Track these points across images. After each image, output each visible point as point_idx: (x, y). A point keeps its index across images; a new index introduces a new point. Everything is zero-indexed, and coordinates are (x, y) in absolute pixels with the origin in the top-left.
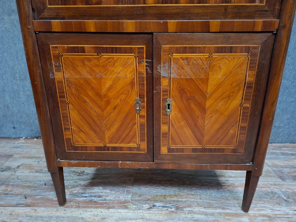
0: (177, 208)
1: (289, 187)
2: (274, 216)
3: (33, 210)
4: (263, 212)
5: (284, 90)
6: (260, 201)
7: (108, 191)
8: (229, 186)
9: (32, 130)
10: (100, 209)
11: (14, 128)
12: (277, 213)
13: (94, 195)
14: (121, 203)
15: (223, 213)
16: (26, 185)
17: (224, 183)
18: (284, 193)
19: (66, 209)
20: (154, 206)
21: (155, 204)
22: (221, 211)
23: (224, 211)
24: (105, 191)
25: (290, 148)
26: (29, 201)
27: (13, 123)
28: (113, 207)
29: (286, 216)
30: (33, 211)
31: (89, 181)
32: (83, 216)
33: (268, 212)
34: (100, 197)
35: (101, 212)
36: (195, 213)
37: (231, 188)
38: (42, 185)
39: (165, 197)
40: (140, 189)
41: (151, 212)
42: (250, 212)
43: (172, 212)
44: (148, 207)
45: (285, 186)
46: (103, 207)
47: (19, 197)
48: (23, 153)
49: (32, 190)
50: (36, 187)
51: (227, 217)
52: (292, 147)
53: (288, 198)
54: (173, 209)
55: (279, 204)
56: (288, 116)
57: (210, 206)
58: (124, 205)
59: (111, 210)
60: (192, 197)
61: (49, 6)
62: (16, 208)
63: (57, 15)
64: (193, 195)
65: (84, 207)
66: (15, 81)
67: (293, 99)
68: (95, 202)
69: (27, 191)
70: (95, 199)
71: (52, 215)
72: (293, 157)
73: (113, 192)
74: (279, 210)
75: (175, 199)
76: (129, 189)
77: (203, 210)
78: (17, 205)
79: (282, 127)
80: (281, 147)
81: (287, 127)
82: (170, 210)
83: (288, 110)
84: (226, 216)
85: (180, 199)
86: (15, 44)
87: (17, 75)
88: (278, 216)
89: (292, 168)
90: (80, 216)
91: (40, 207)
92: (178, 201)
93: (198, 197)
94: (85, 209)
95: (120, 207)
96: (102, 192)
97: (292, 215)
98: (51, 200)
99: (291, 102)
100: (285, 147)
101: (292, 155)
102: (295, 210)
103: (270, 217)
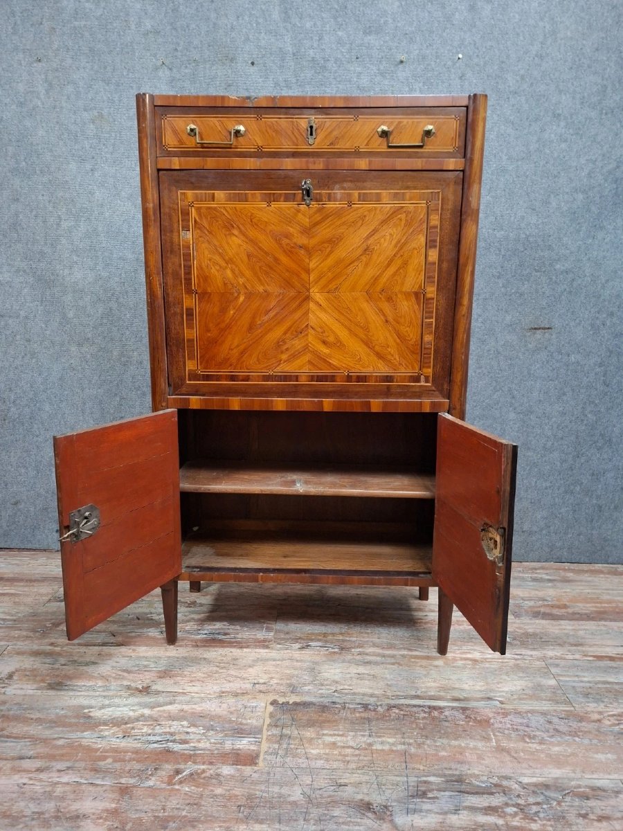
0: (342, 649)
1: (522, 626)
2: (483, 660)
3: (130, 649)
4: (469, 656)
7: (238, 627)
8: (426, 623)
10: (228, 649)
11: (57, 531)
12: (489, 656)
13: (217, 632)
14: (259, 642)
15: (409, 655)
17: (421, 619)
19: (178, 648)
20: (308, 645)
21: (310, 644)
22: (406, 653)
23: (410, 653)
24: (233, 627)
25: (552, 571)
26: (120, 639)
28: (247, 647)
29: (501, 660)
30: (131, 651)
31: (207, 614)
32: (205, 656)
33: (477, 655)
34: (226, 634)
35: (231, 652)
36: (367, 654)
37: (430, 625)
38: (133, 619)
39: (325, 635)
40: (288, 625)
41: (303, 652)
42: (449, 655)
43: (335, 652)
44: (299, 647)
46: (231, 647)
47: (104, 635)
49: (120, 626)
50: (124, 622)
51: (413, 660)
52: (556, 569)
53: (514, 639)
54: (336, 650)
56: (545, 513)
57: (391, 647)
58: (264, 644)
59: (246, 650)
60: (366, 635)
61: (188, 382)
62: (104, 647)
63: (197, 392)
64: (368, 633)
65: (204, 646)
67: (548, 484)
68: (220, 640)
69: (114, 627)
70: (221, 637)
71: (160, 655)
72: (550, 584)
73: (246, 629)
75: (341, 638)
76: (270, 625)
77: (380, 651)
78: (104, 644)
79: (536, 532)
80: (536, 569)
81: (544, 532)
82: (330, 649)
83: (542, 503)
85: (348, 639)
86: (83, 390)
88: (488, 659)
89: (539, 600)
90: (201, 656)
91: (139, 646)
92: (343, 641)
93: (377, 636)
94: (206, 649)
95: (256, 647)
96: (228, 629)
98: (154, 638)
99: (546, 488)
100: (543, 568)
101: (550, 581)
102: (516, 654)
103: (475, 661)
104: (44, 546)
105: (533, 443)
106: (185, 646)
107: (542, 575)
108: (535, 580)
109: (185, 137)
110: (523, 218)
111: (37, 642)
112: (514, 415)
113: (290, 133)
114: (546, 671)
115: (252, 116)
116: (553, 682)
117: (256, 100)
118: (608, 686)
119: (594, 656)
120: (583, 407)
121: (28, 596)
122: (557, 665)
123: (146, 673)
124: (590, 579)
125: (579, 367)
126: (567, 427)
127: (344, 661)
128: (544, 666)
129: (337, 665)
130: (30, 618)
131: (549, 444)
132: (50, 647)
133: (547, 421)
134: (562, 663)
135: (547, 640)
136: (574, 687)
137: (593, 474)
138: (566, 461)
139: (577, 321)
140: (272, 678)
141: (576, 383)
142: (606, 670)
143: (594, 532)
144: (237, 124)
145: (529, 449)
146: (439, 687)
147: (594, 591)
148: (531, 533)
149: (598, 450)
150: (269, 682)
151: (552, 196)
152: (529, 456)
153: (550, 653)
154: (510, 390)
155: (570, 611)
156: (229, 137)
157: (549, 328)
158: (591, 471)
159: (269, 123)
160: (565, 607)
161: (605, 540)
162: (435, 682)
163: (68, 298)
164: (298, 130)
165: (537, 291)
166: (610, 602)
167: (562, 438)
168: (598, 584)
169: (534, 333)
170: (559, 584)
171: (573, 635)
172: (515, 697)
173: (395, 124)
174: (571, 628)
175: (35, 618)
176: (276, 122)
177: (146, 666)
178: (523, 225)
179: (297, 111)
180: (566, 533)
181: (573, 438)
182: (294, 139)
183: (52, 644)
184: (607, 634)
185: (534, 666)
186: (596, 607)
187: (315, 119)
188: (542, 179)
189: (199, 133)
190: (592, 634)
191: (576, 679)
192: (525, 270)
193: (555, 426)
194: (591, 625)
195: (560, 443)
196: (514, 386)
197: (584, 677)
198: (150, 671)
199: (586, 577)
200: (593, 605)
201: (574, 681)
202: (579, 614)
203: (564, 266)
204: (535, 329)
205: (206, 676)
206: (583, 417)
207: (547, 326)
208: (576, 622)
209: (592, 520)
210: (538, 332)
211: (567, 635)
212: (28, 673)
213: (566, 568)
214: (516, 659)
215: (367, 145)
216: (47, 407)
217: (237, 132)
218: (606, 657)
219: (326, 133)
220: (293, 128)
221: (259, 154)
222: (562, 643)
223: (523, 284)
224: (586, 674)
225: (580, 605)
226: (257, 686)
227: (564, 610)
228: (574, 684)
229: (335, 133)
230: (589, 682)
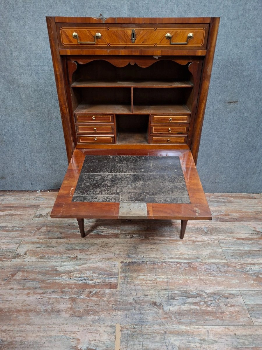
0: (145, 237)
1: (211, 225)
2: (196, 241)
3: (68, 240)
4: (191, 239)
5: (222, 159)
6: (191, 233)
7: (107, 229)
8: (176, 224)
9: (45, 185)
10: (104, 239)
11: (31, 184)
12: (199, 239)
13: (99, 231)
14: (115, 235)
15: (169, 239)
16: (58, 226)
17: (174, 223)
18: (207, 228)
19: (86, 239)
20: (133, 236)
21: (134, 235)
22: (169, 238)
23: (170, 239)
24: (105, 228)
25: (225, 197)
26: (63, 235)
27: (31, 181)
28: (111, 238)
29: (203, 241)
30: (68, 241)
31: (95, 223)
32: (96, 242)
33: (194, 239)
34: (103, 232)
35: (105, 240)
36: (155, 240)
37: (177, 226)
38: (67, 226)
39: (139, 231)
40: (125, 227)
41: (131, 239)
42: (184, 239)
43: (143, 239)
44: (130, 237)
45: (209, 224)
46: (106, 238)
47: (57, 233)
48: (44, 204)
49: (63, 229)
50: (64, 227)
51: (171, 242)
52: (227, 196)
53: (208, 231)
54: (143, 238)
55: (201, 235)
56: (225, 176)
57: (163, 236)
58: (117, 236)
59: (110, 239)
65: (95, 238)
66: (33, 153)
67: (228, 165)
68: (101, 235)
69: (60, 230)
70: (101, 233)
71: (79, 242)
72: (224, 204)
73: (110, 229)
74: (200, 238)
76: (119, 227)
77: (159, 238)
78: (58, 238)
80: (219, 197)
81: (224, 183)
82: (141, 238)
83: (224, 172)
84: (171, 241)
85: (147, 233)
86: (33, 130)
87: (35, 150)
88: (198, 241)
89: (219, 212)
90: (94, 242)
91: (71, 238)
94: (96, 239)
95: (114, 238)
96: (103, 229)
97: (206, 240)
98: (76, 235)
99: (227, 167)
100: (222, 196)
101: (224, 202)
102: (208, 238)
103: (193, 241)
104: (27, 189)
105: (224, 150)
106: (88, 238)
107: (221, 199)
108: (218, 202)
109: (72, 39)
110: (231, 50)
111: (33, 237)
112: (217, 138)
113: (122, 36)
114: (218, 246)
115: (104, 28)
116: (220, 250)
117: (106, 19)
118: (240, 251)
119: (237, 238)
120: (247, 136)
121: (25, 215)
122: (223, 243)
123: (75, 251)
124: (239, 201)
125: (247, 119)
126: (239, 143)
127: (146, 243)
128: (218, 243)
129: (144, 245)
130: (28, 226)
131: (230, 150)
132: (38, 240)
133: (231, 141)
134: (225, 241)
135: (220, 231)
136: (228, 252)
137: (246, 161)
138: (236, 157)
139: (250, 98)
140: (121, 251)
141: (245, 125)
142: (240, 244)
143: (244, 182)
144: (97, 32)
145: (222, 152)
146: (180, 254)
147: (240, 207)
148: (218, 183)
149: (250, 152)
150: (120, 253)
151: (246, 39)
152: (221, 155)
153: (221, 237)
154: (217, 129)
155: (230, 217)
156: (94, 38)
157: (237, 102)
158: (246, 160)
159: (113, 32)
160: (228, 215)
161: (247, 185)
162: (178, 251)
164: (127, 35)
165: (234, 85)
166: (245, 212)
167: (236, 148)
168: (242, 203)
169: (230, 104)
170: (227, 204)
171: (230, 229)
172: (207, 257)
174: (229, 225)
175: (30, 226)
176: (116, 31)
177: (75, 247)
178: (231, 54)
179: (126, 25)
180: (232, 183)
181: (240, 148)
182: (125, 39)
183: (38, 238)
184: (243, 228)
185: (214, 243)
186: (240, 215)
187: (136, 29)
188: (242, 30)
189: (79, 37)
190: (237, 228)
191: (229, 249)
192: (230, 75)
193: (234, 143)
194: (237, 224)
195: (235, 150)
196: (219, 127)
197: (232, 247)
198: (77, 250)
199: (238, 200)
200: (239, 214)
201: (228, 250)
202: (233, 218)
203: (247, 73)
204: (231, 102)
205: (97, 251)
206: (246, 139)
207: (236, 101)
208: (231, 223)
209: (243, 178)
210: (232, 103)
211: (228, 229)
212: (32, 252)
213: (231, 196)
214: (208, 240)
215: (160, 43)
216: (20, 137)
217: (97, 37)
218: (241, 238)
219: (141, 37)
220: (124, 34)
221: (108, 47)
222: (225, 232)
223: (228, 82)
224: (233, 246)
225: (234, 214)
226: (115, 255)
227: (228, 217)
228: (228, 251)
229: (145, 37)
230: (234, 250)
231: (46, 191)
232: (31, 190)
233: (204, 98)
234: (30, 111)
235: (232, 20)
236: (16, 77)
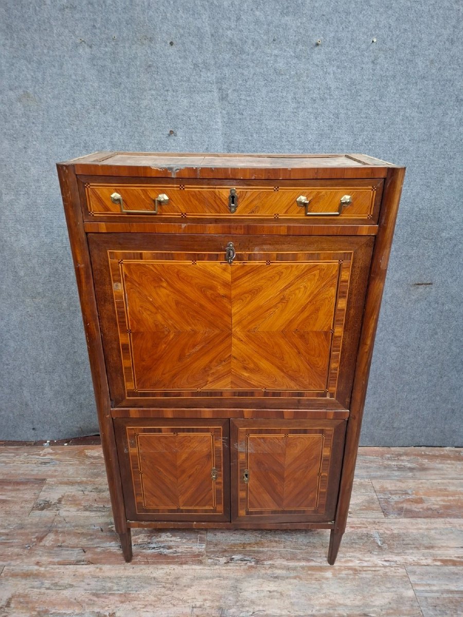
0: (257, 562)
1: (390, 526)
2: (361, 569)
3: (97, 568)
4: (350, 564)
5: (404, 386)
6: (350, 548)
7: (178, 539)
9: (60, 431)
10: (171, 566)
11: (34, 429)
12: (365, 564)
13: (163, 545)
14: (195, 556)
15: (306, 566)
16: (79, 532)
18: (381, 535)
19: (134, 566)
20: (232, 559)
21: (233, 557)
22: (305, 564)
23: (308, 564)
24: (174, 538)
25: (412, 457)
26: (89, 556)
27: (33, 423)
28: (186, 563)
29: (374, 569)
30: (98, 570)
32: (154, 575)
33: (356, 563)
34: (170, 548)
35: (174, 569)
36: (276, 567)
38: (97, 531)
39: (244, 545)
40: (216, 535)
41: (229, 567)
42: (336, 564)
43: (252, 567)
44: (225, 561)
45: (385, 525)
46: (175, 563)
47: (77, 551)
48: (57, 474)
49: (89, 540)
50: (91, 535)
51: (309, 572)
53: (384, 543)
54: (253, 564)
55: (371, 553)
56: (411, 416)
57: (293, 558)
58: (197, 559)
59: (185, 567)
60: (274, 544)
61: (127, 398)
62: (78, 566)
63: (135, 404)
64: (276, 542)
65: (154, 563)
66: (38, 373)
67: (415, 396)
68: (165, 555)
69: (84, 542)
70: (166, 551)
71: (120, 575)
72: (410, 474)
73: (184, 541)
74: (368, 561)
75: (256, 549)
76: (203, 536)
77: (285, 563)
78: (77, 563)
79: (403, 428)
80: (401, 455)
81: (409, 427)
82: (249, 564)
83: (410, 409)
84: (309, 570)
85: (261, 549)
86: (40, 331)
87: (42, 367)
88: (365, 569)
89: (403, 494)
90: (152, 576)
91: (104, 564)
92: (259, 552)
93: (282, 545)
94: (155, 566)
95: (193, 562)
96: (171, 541)
97: (380, 566)
98: (114, 554)
99: (414, 399)
100: (406, 454)
101: (411, 469)
102: (386, 561)
103: (355, 571)
104: (24, 438)
105: (407, 368)
106: (139, 563)
107: (406, 462)
108: (400, 468)
109: (109, 204)
110: (418, 194)
111: (26, 560)
112: (394, 348)
113: (212, 202)
114: (405, 581)
115: (175, 186)
116: (410, 593)
117: (178, 171)
118: (451, 595)
119: (442, 561)
120: (450, 344)
121: (15, 503)
122: (414, 573)
123: (111, 597)
124: (440, 466)
125: (451, 314)
126: (435, 357)
127: (259, 577)
128: (406, 574)
129: (255, 582)
130: (20, 531)
131: (420, 370)
132: (36, 567)
133: (420, 353)
134: (418, 570)
135: (408, 542)
136: (426, 598)
137: (451, 389)
138: (431, 381)
139: (454, 278)
140: (205, 600)
141: (447, 326)
142: (450, 577)
143: (446, 426)
144: (160, 194)
145: (404, 373)
146: (328, 604)
147: (443, 481)
148: (399, 429)
149: (457, 372)
150: (204, 605)
151: (446, 175)
152: (403, 378)
153: (411, 558)
154: (393, 330)
155: (425, 505)
156: (153, 204)
157: (430, 284)
158: (450, 387)
159: (193, 193)
160: (421, 501)
161: (454, 431)
162: (325, 597)
163: (18, 260)
164: (220, 199)
165: (423, 255)
166: (454, 494)
167: (430, 366)
168: (445, 472)
169: (418, 288)
170: (418, 474)
171: (427, 536)
172: (383, 612)
173: (314, 194)
174: (424, 527)
175: (22, 531)
176: (199, 191)
177: (110, 589)
178: (417, 200)
179: (219, 182)
180: (425, 427)
181: (439, 365)
182: (216, 207)
183: (38, 563)
184: (451, 533)
185: (397, 574)
186: (444, 501)
187: (238, 189)
188: (439, 160)
189: (123, 200)
190: (441, 534)
191: (427, 588)
192: (416, 238)
193: (426, 356)
194: (439, 523)
195: (428, 369)
196: (396, 327)
197: (434, 585)
198: (113, 594)
199: (437, 464)
200: (442, 498)
201: (427, 591)
202: (431, 509)
203: (449, 234)
204: (418, 284)
205: (156, 599)
206: (449, 351)
207: (429, 282)
208: (428, 520)
209: (446, 419)
210: (420, 286)
211: (423, 536)
212: (22, 600)
213: (423, 453)
214: (385, 567)
215: (286, 213)
216: (12, 344)
217: (160, 202)
218: (450, 561)
219: (247, 203)
220: (215, 198)
221: (184, 219)
222: (418, 546)
223: (413, 250)
224: (435, 582)
225: (433, 499)
226: (195, 610)
227: (420, 506)
228: (427, 595)
229: (255, 202)
230: (437, 591)
231: (60, 442)
232: (33, 439)
233: (373, 310)
234: (33, 297)
235: (419, 142)
236: (9, 239)
